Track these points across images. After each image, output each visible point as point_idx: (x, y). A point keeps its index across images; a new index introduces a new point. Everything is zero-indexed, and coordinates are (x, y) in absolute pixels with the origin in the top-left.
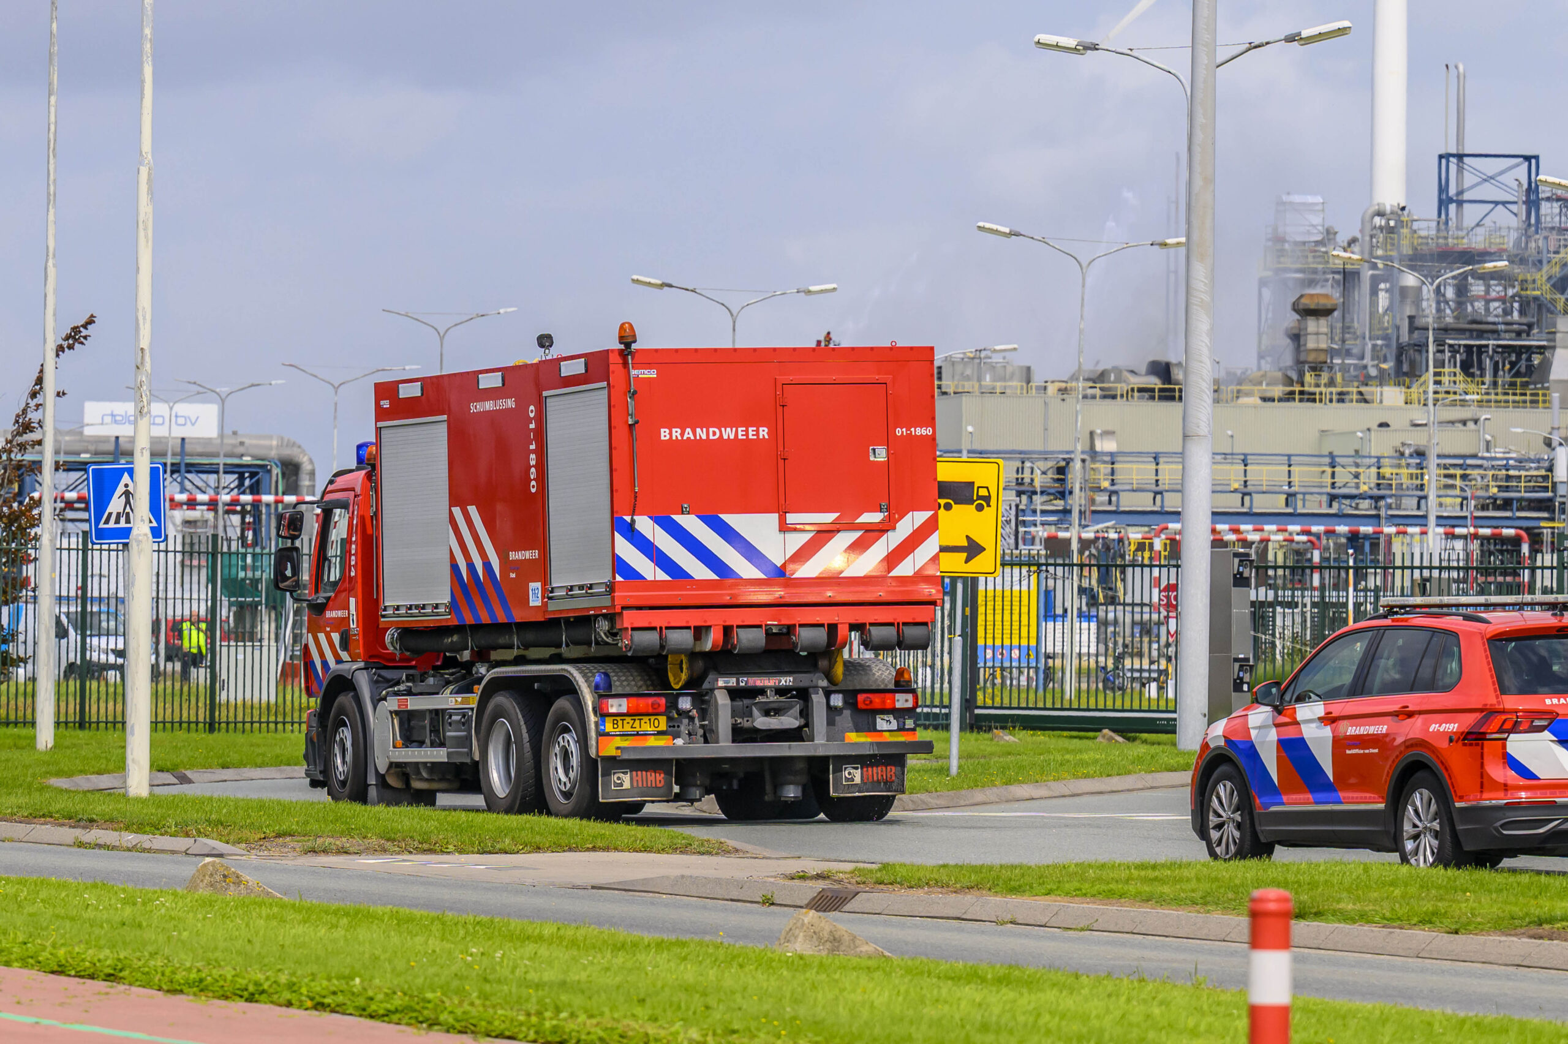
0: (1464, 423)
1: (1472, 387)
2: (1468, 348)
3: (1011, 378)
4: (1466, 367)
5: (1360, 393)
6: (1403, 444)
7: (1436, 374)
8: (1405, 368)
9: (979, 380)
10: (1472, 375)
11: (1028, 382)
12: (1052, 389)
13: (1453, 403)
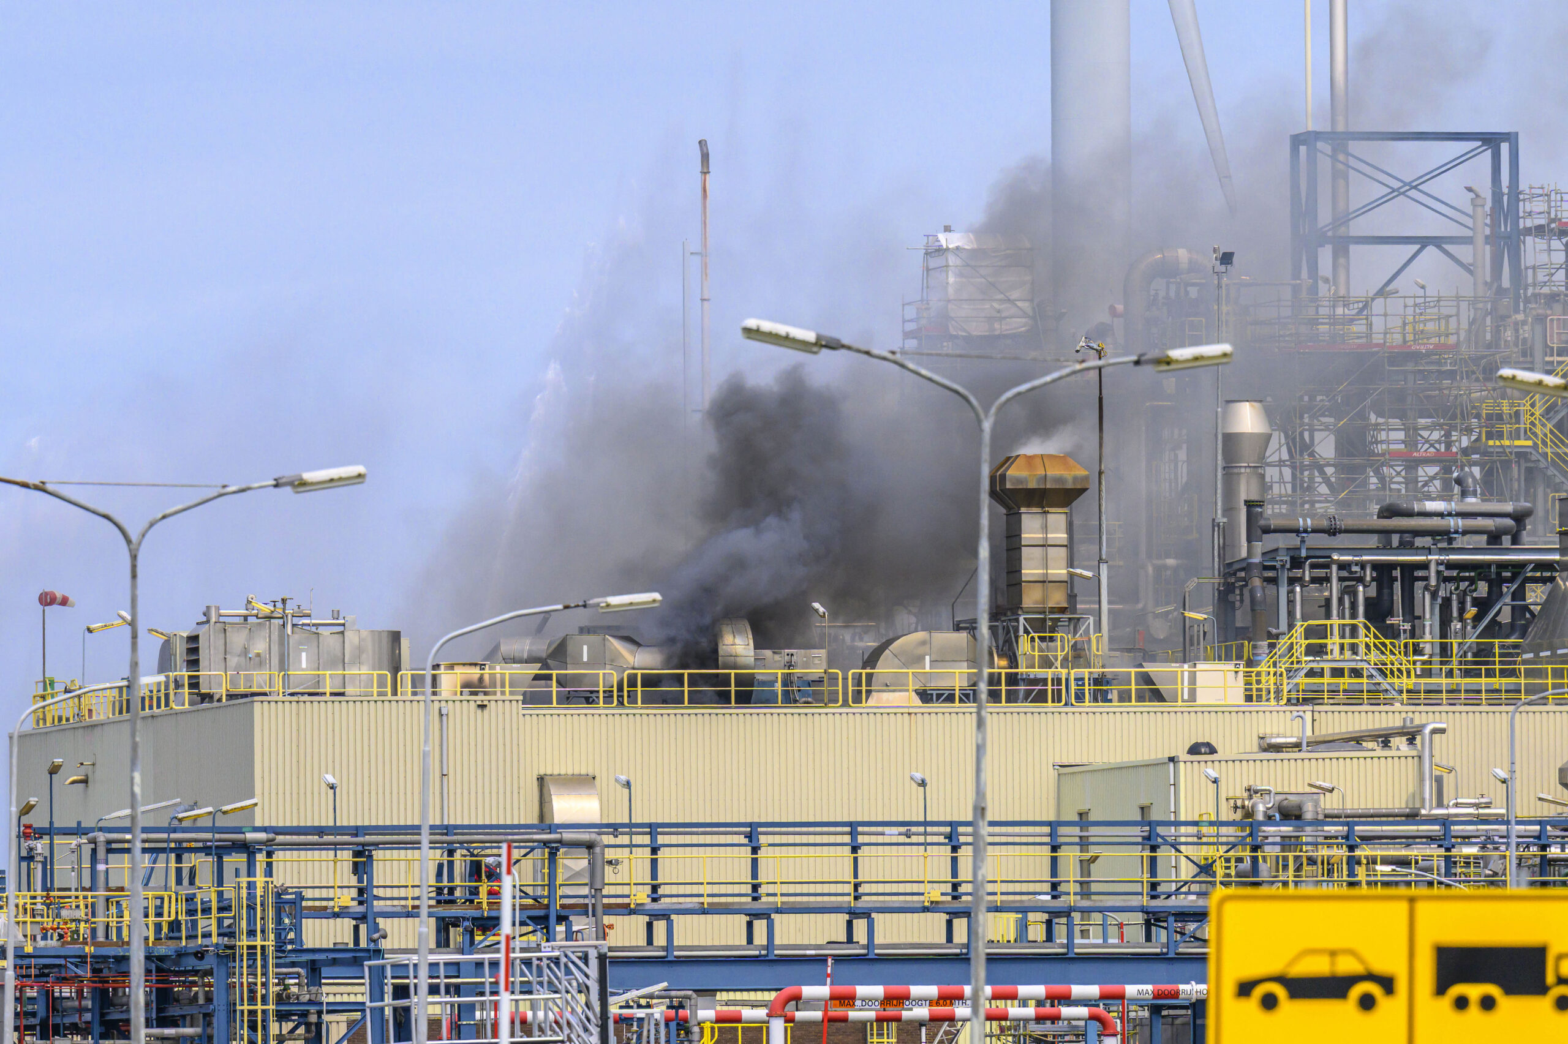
0: (1384, 739)
1: (1396, 659)
2: (1383, 571)
3: (357, 661)
4: (1377, 612)
5: (1147, 679)
6: (1251, 791)
7: (1309, 633)
8: (1241, 619)
9: (283, 666)
10: (1392, 633)
11: (396, 669)
12: (449, 681)
13: (1353, 697)
